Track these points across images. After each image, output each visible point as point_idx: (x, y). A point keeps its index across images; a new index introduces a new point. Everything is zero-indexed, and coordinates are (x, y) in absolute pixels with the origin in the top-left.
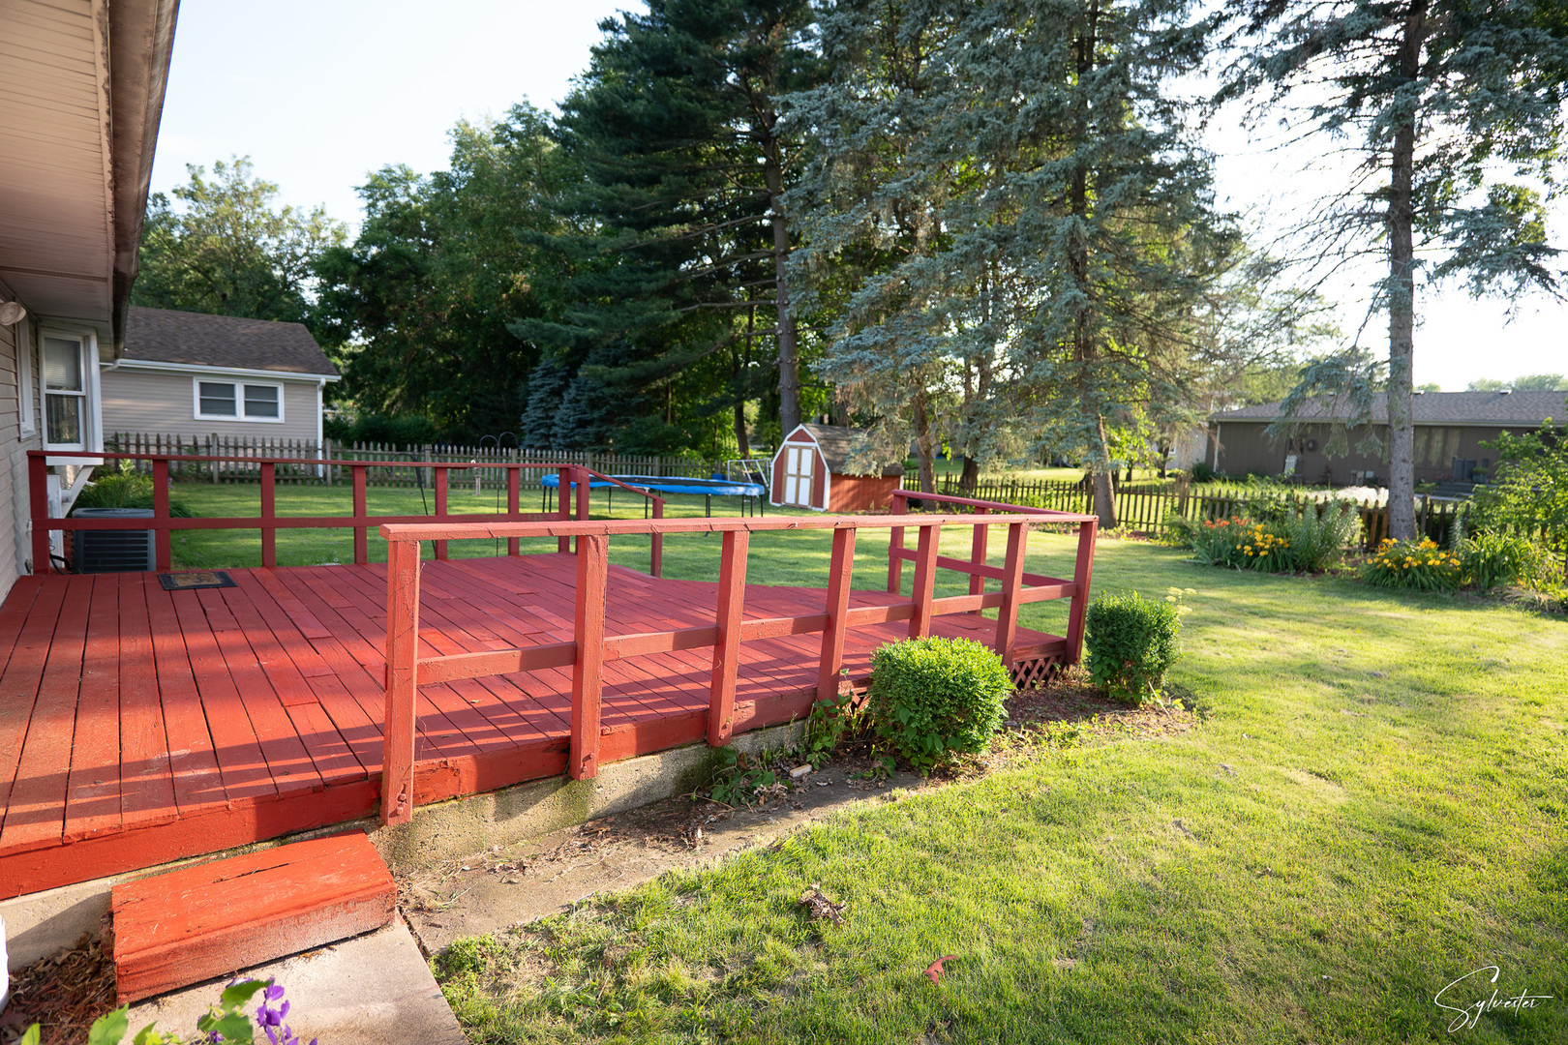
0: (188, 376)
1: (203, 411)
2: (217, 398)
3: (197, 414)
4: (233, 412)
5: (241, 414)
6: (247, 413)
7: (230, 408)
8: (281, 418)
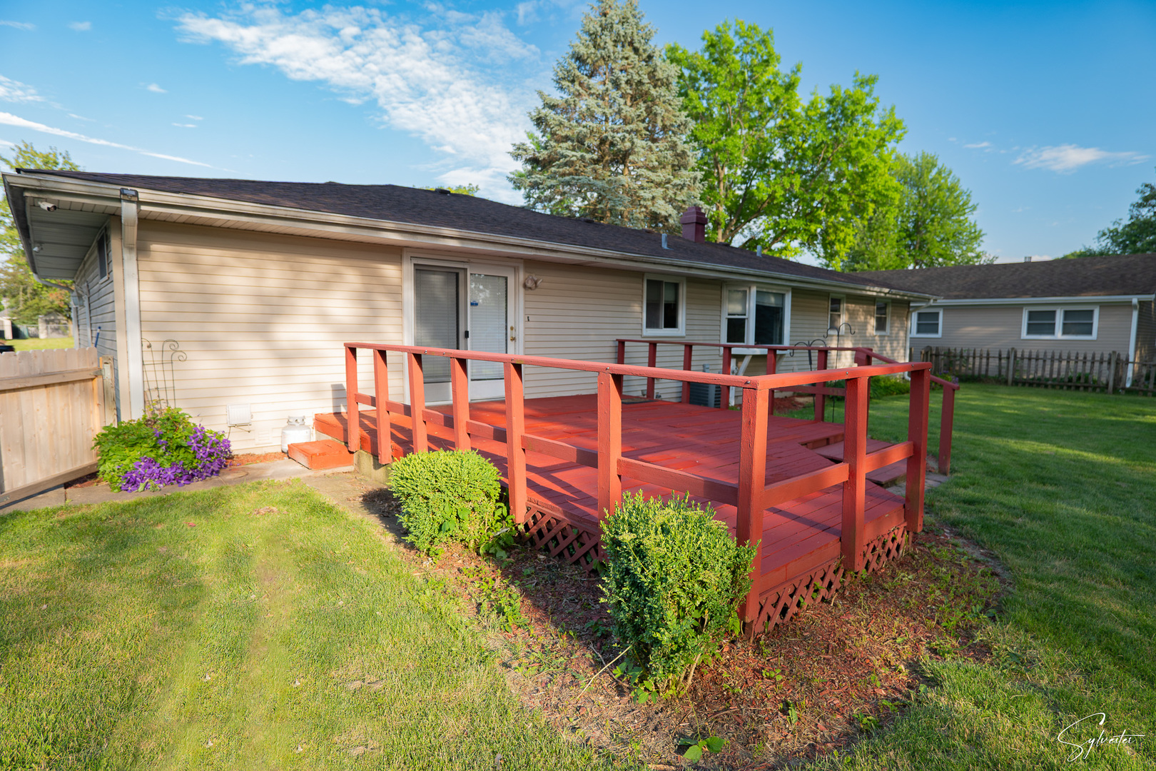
0: (1019, 307)
1: (1029, 332)
2: (1041, 322)
3: (1024, 335)
4: (1053, 333)
5: (1059, 334)
6: (1064, 333)
7: (1050, 329)
8: (1094, 336)
